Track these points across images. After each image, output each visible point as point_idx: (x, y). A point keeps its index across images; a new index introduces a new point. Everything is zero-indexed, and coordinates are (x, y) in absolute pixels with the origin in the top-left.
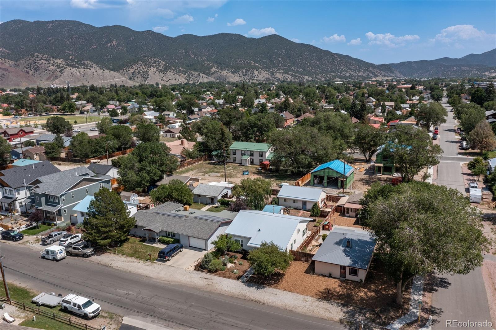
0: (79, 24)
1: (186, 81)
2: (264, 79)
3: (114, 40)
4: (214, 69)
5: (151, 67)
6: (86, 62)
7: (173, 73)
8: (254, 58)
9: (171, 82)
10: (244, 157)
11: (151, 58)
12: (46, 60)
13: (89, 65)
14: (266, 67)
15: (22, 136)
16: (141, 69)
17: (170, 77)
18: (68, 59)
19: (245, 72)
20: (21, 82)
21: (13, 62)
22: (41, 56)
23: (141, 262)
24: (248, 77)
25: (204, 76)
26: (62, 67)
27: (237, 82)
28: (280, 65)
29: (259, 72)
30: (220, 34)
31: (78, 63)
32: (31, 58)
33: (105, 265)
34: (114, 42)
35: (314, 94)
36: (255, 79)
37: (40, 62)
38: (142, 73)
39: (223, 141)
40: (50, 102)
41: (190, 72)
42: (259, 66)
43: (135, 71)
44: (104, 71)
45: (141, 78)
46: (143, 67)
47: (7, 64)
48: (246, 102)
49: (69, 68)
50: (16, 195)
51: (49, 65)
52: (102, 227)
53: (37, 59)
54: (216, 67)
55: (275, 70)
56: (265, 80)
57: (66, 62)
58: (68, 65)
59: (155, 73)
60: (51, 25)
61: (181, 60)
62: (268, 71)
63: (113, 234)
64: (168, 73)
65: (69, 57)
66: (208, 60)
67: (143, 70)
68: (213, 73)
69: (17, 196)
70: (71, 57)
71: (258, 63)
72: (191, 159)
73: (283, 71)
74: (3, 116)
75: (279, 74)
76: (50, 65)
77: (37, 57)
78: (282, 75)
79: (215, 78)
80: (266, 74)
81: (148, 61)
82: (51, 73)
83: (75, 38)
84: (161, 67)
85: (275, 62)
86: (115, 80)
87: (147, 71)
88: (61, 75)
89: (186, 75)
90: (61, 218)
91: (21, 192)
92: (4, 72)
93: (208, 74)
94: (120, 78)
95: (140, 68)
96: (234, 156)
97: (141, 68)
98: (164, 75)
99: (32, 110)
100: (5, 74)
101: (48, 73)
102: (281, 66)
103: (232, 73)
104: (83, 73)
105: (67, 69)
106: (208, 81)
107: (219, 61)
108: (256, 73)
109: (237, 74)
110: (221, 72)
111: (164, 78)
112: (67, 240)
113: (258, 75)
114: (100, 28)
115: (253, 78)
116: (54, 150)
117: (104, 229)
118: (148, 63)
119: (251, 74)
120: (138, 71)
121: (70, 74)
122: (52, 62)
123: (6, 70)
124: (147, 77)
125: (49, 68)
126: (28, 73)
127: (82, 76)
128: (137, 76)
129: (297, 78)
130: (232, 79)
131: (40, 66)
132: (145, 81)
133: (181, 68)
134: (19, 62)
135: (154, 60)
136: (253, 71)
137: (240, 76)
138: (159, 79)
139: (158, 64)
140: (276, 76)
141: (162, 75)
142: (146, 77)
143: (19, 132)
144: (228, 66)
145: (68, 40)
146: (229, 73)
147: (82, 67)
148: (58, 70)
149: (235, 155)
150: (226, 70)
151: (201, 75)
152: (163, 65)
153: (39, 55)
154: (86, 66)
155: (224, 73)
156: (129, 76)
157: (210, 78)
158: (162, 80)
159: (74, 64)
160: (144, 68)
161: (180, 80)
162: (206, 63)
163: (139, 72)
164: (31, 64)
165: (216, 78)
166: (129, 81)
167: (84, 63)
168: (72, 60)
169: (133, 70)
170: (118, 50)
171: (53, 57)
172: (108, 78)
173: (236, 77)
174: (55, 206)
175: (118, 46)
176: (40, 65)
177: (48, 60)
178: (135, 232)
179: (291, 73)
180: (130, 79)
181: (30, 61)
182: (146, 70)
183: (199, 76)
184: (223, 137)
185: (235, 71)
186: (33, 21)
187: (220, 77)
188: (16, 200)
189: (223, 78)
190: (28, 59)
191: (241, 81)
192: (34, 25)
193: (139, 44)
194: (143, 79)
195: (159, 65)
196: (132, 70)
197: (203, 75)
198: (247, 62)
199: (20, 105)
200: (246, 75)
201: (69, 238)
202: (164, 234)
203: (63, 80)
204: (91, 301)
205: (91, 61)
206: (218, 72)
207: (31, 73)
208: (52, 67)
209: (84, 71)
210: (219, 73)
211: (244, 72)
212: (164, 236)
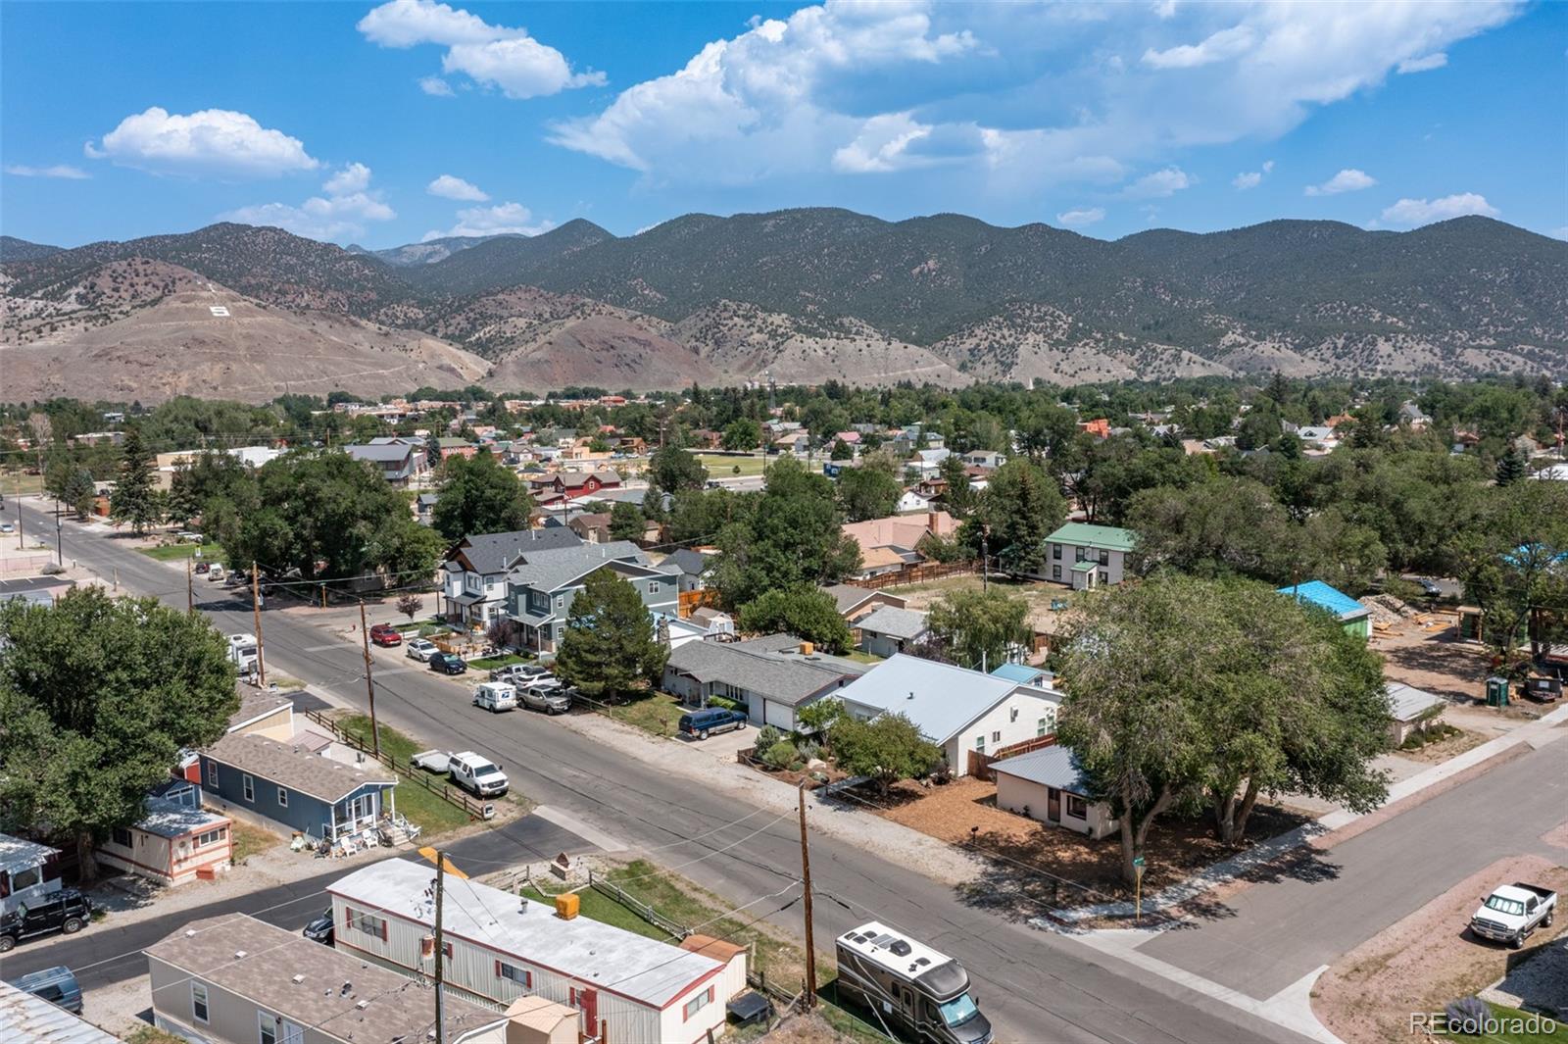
0: (844, 216)
1: (1133, 375)
2: (1412, 368)
3: (931, 257)
4: (1233, 337)
5: (1028, 331)
6: (846, 321)
7: (1094, 351)
8: (1384, 298)
9: (1085, 378)
10: (1081, 566)
11: (1032, 304)
12: (746, 318)
13: (854, 330)
14: (1427, 329)
15: (588, 492)
16: (997, 338)
17: (1083, 362)
18: (803, 313)
19: (1344, 346)
20: (678, 375)
21: (668, 324)
22: (735, 307)
23: (646, 735)
24: (1352, 363)
25: (1196, 357)
26: (782, 336)
27: (1309, 377)
28: (1486, 320)
29: (1394, 346)
30: (1268, 223)
31: (827, 323)
32: (710, 314)
33: (575, 732)
34: (931, 263)
35: (1510, 411)
36: (1379, 367)
37: (730, 323)
38: (998, 351)
39: (1024, 517)
40: (709, 423)
41: (1148, 347)
42: (1400, 324)
43: (978, 345)
44: (889, 344)
45: (993, 365)
46: (1005, 331)
47: (653, 330)
48: (1250, 432)
49: (798, 337)
50: (485, 591)
51: (751, 328)
52: (586, 651)
53: (725, 315)
54: (1240, 331)
55: (1460, 339)
56: (1415, 373)
57: (794, 322)
58: (799, 330)
59: (1036, 349)
60: (772, 222)
61: (1126, 309)
62: (1433, 342)
63: (606, 671)
64: (1078, 351)
65: (806, 307)
66: (1217, 308)
67: (1003, 341)
68: (1228, 350)
69: (486, 593)
70: (810, 308)
71: (1395, 316)
72: (937, 563)
73: (1493, 342)
74: (591, 451)
75: (1477, 351)
76: (754, 330)
77: (725, 310)
78: (1487, 355)
79: (1230, 365)
80: (1423, 350)
81: (1020, 316)
82: (753, 351)
83: (828, 255)
84: (1061, 332)
85: (1463, 309)
86: (917, 370)
87: (1013, 346)
88: (776, 357)
89: (1136, 356)
90: (551, 646)
91: (495, 585)
92: (641, 350)
93: (1209, 354)
94: (932, 364)
95: (994, 335)
96: (1057, 562)
97: (998, 335)
98: (1064, 356)
99: (658, 442)
100: (644, 355)
101: (746, 352)
102: (1487, 325)
103: (1297, 348)
104: (832, 352)
105: (793, 339)
106: (1206, 374)
107: (1255, 312)
108: (1384, 347)
109: (1314, 351)
110: (1253, 347)
111: (1064, 366)
112: (531, 680)
113: (1389, 356)
114: (897, 225)
115: (1369, 366)
116: (631, 522)
117: (590, 657)
118: (1019, 321)
119: (1366, 353)
120: (986, 344)
121: (799, 354)
122: (759, 322)
123: (646, 344)
124: (1012, 363)
125: (750, 340)
126: (696, 351)
127: (830, 359)
128: (984, 358)
129: (1550, 364)
130: (1292, 370)
131: (728, 334)
132: (1004, 373)
133: (1121, 335)
134: (680, 324)
135: (1039, 311)
136: (1374, 343)
137: (1322, 360)
138: (1047, 369)
139: (1052, 323)
140: (1461, 359)
141: (1057, 355)
142: (1009, 361)
143: (586, 483)
144: (1284, 327)
145: (810, 262)
146: (1283, 348)
147: (835, 334)
148: (771, 343)
149: (1060, 558)
150: (1274, 338)
151: (1186, 354)
152: (1065, 326)
153: (731, 304)
154: (845, 332)
155: (1267, 348)
156: (961, 360)
157: (1213, 364)
158: (1056, 371)
159: (816, 325)
160: (1007, 335)
161: (1113, 373)
162: (1209, 318)
163: (991, 348)
164: (708, 328)
165: (1236, 366)
166: (958, 374)
167: (841, 323)
168: (813, 316)
169: (975, 341)
170: (941, 285)
171: (764, 309)
172: (898, 365)
173: (1308, 363)
174: (541, 616)
175: (940, 272)
176: (729, 330)
177: (751, 317)
178: (674, 685)
179: (1527, 348)
180: (963, 367)
181: (708, 321)
182: (1011, 340)
183: (1177, 358)
184: (1025, 506)
185: (1307, 343)
186: (727, 214)
187: (1251, 362)
188: (483, 601)
189: (1259, 367)
190: (703, 315)
191: (1324, 374)
192: (731, 227)
193: (1001, 265)
194: (1000, 368)
195: (1053, 326)
196: (970, 343)
197: (1193, 355)
198: (1355, 312)
199: (638, 428)
200: (1345, 355)
201: (537, 676)
202: (724, 693)
203: (779, 369)
204: (497, 768)
205: (860, 317)
206: (1246, 345)
207: (704, 351)
208: (757, 337)
209: (837, 347)
210: (1246, 349)
211: (1340, 346)
212: (723, 697)
